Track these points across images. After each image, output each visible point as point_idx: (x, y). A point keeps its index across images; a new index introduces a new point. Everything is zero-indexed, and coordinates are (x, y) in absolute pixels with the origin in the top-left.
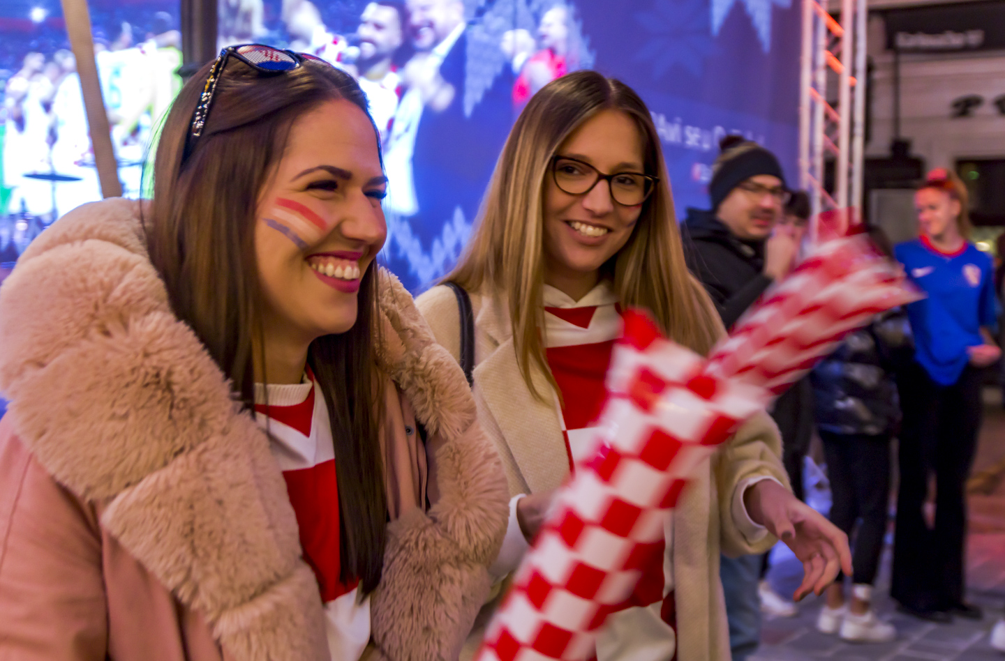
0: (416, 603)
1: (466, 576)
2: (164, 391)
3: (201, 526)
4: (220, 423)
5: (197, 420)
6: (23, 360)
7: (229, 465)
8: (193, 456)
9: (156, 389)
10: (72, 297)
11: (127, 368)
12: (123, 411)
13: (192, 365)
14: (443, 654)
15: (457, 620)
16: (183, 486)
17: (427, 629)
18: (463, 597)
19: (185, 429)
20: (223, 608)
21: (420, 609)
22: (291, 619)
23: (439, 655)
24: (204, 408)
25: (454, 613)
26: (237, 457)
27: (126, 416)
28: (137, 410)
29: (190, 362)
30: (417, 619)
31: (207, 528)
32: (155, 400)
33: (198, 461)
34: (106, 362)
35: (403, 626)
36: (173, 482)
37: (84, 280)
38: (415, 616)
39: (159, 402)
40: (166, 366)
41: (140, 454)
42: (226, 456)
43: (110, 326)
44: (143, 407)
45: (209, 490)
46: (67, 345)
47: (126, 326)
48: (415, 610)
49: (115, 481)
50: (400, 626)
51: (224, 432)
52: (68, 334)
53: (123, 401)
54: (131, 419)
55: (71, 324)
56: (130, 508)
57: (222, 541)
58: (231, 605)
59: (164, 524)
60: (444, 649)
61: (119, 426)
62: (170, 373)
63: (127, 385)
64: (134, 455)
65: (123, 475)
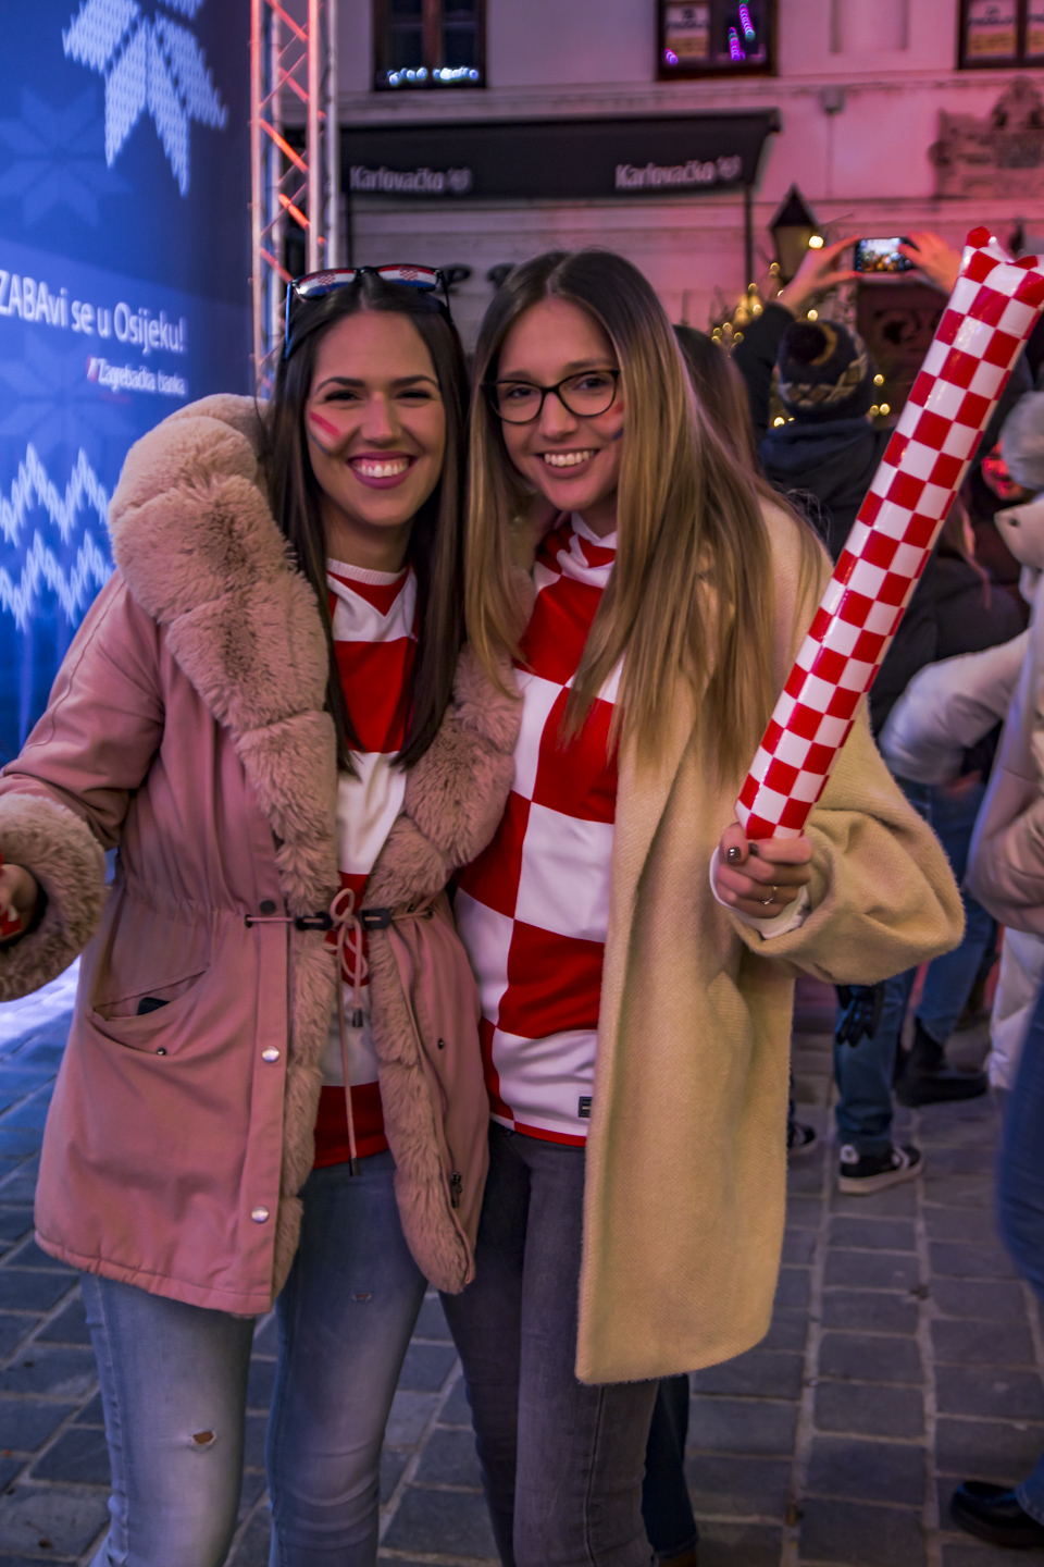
0: (452, 777)
1: (495, 763)
2: (225, 535)
3: (234, 651)
4: (268, 572)
5: (247, 565)
6: (127, 502)
7: (267, 607)
8: (238, 594)
9: (219, 533)
10: (173, 455)
11: (199, 513)
12: (189, 547)
13: (251, 519)
14: (470, 828)
15: (488, 800)
16: (225, 614)
17: (457, 803)
18: (494, 781)
19: (236, 570)
20: (246, 728)
21: (454, 783)
22: (296, 748)
23: (466, 828)
24: (256, 556)
25: (485, 791)
26: (276, 603)
27: (190, 552)
28: (201, 547)
29: (249, 516)
30: (450, 792)
31: (238, 653)
32: (216, 542)
33: (241, 597)
34: (184, 506)
35: (434, 798)
36: (219, 611)
37: (184, 443)
38: (448, 789)
39: (220, 543)
40: (230, 515)
41: (198, 584)
42: (266, 600)
43: (194, 480)
44: (206, 546)
45: (246, 622)
46: (162, 492)
47: (208, 483)
48: (450, 785)
49: (178, 605)
50: (430, 799)
51: (270, 580)
52: (163, 483)
53: (191, 539)
54: (195, 554)
55: (167, 476)
56: (184, 629)
57: (249, 666)
58: (251, 726)
59: (207, 644)
60: (472, 823)
61: (184, 558)
62: (232, 521)
63: (197, 527)
64: (193, 585)
65: (184, 602)
